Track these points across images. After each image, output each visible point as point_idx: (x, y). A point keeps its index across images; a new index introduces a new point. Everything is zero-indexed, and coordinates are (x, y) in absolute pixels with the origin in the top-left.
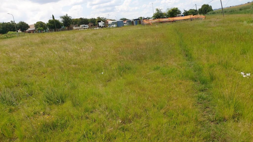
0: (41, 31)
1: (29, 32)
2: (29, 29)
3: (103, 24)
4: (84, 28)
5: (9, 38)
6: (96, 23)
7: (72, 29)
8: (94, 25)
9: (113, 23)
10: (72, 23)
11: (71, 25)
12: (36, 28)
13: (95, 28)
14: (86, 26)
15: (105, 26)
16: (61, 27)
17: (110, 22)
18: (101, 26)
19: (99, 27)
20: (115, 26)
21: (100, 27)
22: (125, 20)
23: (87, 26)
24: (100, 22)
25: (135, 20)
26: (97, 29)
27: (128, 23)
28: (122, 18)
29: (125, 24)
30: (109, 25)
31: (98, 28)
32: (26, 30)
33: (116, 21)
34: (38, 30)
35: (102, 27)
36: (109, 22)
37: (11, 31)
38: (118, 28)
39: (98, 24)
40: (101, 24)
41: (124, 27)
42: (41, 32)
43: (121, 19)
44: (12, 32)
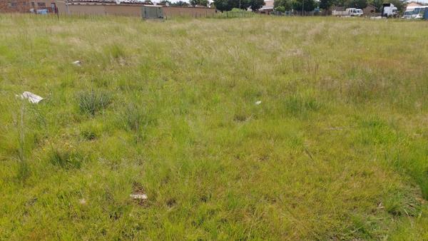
0: (280, 12)
1: (263, 12)
3: (393, 11)
4: (352, 15)
7: (330, 14)
8: (377, 11)
9: (416, 12)
10: (334, 3)
12: (275, 7)
15: (395, 16)
16: (313, 9)
18: (388, 14)
20: (418, 16)
21: (386, 15)
23: (360, 12)
24: (388, 5)
30: (408, 13)
31: (380, 17)
32: (259, 8)
33: (424, 7)
34: (277, 10)
35: (390, 16)
36: (408, 8)
37: (237, 7)
39: (383, 10)
40: (388, 10)
44: (237, 10)
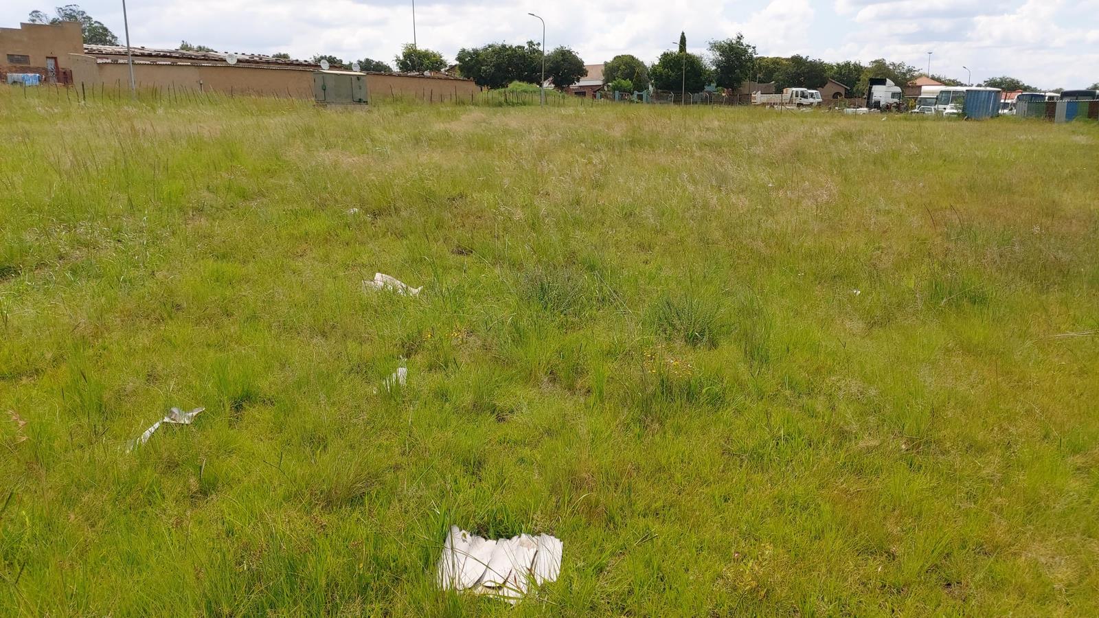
0: (623, 94)
1: (581, 93)
2: (584, 82)
3: (894, 95)
4: (800, 105)
5: (513, 105)
6: (861, 86)
7: (745, 100)
8: (849, 95)
9: (944, 98)
10: (750, 74)
11: (746, 83)
12: (606, 81)
13: (850, 110)
14: (812, 95)
15: (898, 106)
16: (702, 89)
17: (929, 90)
18: (882, 103)
19: (869, 105)
20: (950, 109)
21: (877, 105)
22: (1011, 86)
23: (815, 97)
24: (882, 82)
25: (1065, 94)
26: (856, 115)
27: (1024, 106)
28: (998, 76)
29: (1005, 106)
30: (925, 101)
31: (865, 109)
32: (573, 82)
33: (964, 89)
34: (615, 89)
35: (888, 108)
36: (924, 88)
37: (521, 79)
38: (965, 124)
39: (870, 94)
40: (882, 93)
41: (995, 123)
42: (622, 99)
43: (992, 83)
44: (525, 85)
